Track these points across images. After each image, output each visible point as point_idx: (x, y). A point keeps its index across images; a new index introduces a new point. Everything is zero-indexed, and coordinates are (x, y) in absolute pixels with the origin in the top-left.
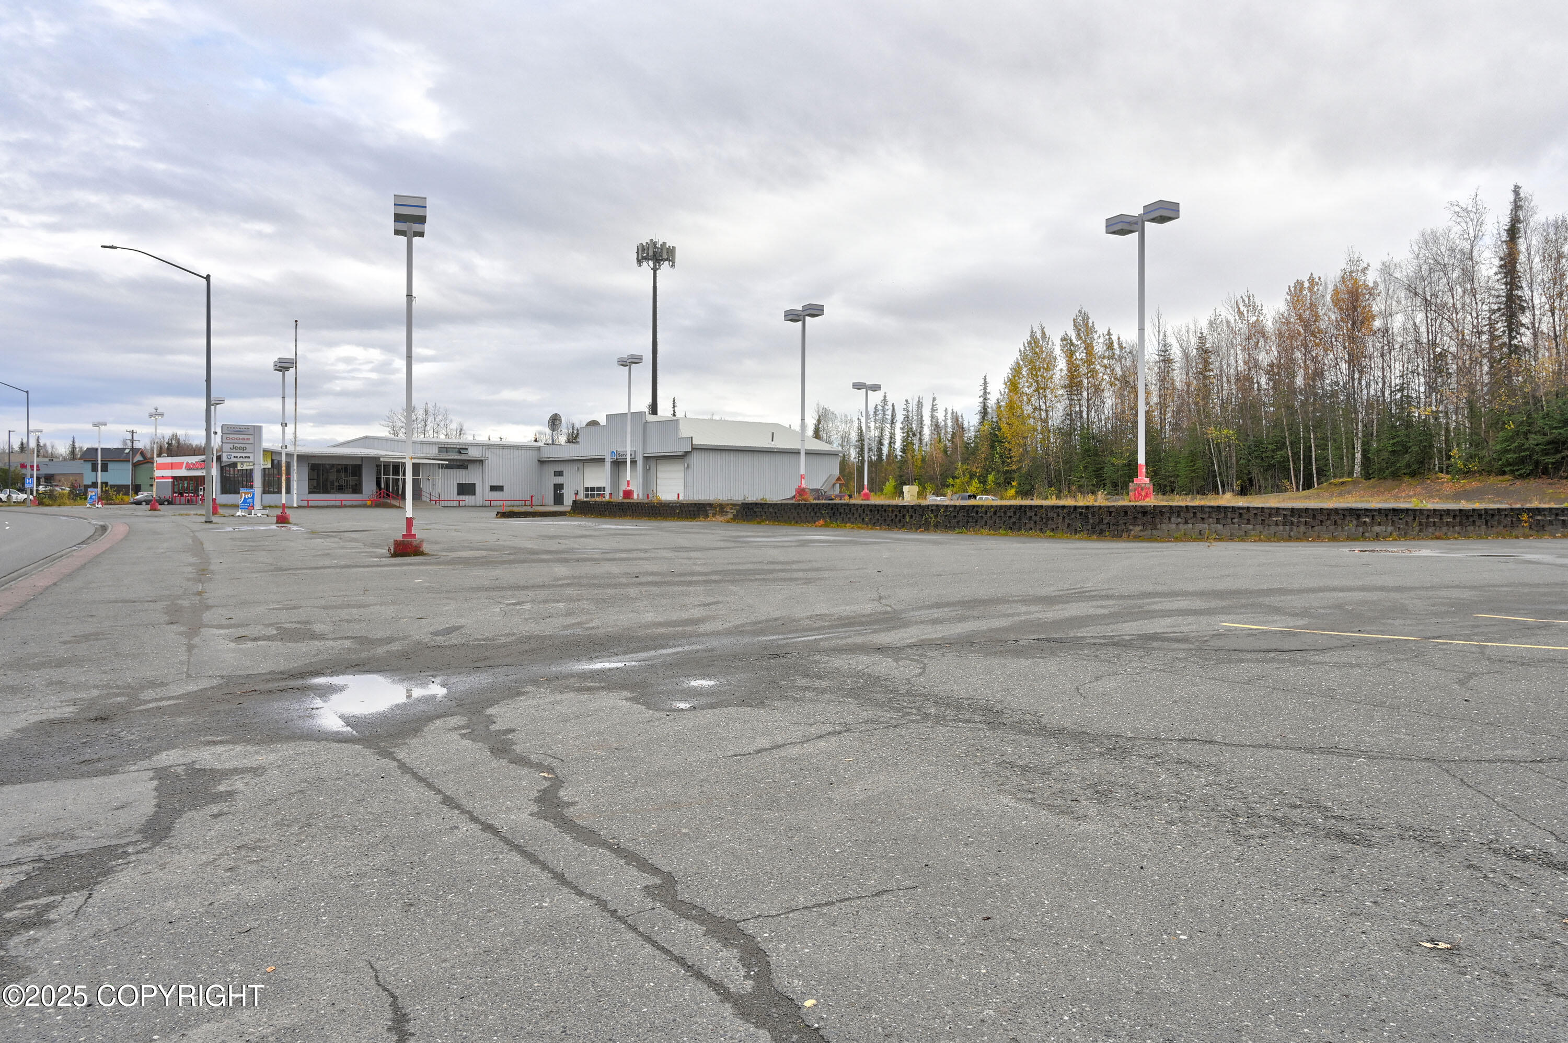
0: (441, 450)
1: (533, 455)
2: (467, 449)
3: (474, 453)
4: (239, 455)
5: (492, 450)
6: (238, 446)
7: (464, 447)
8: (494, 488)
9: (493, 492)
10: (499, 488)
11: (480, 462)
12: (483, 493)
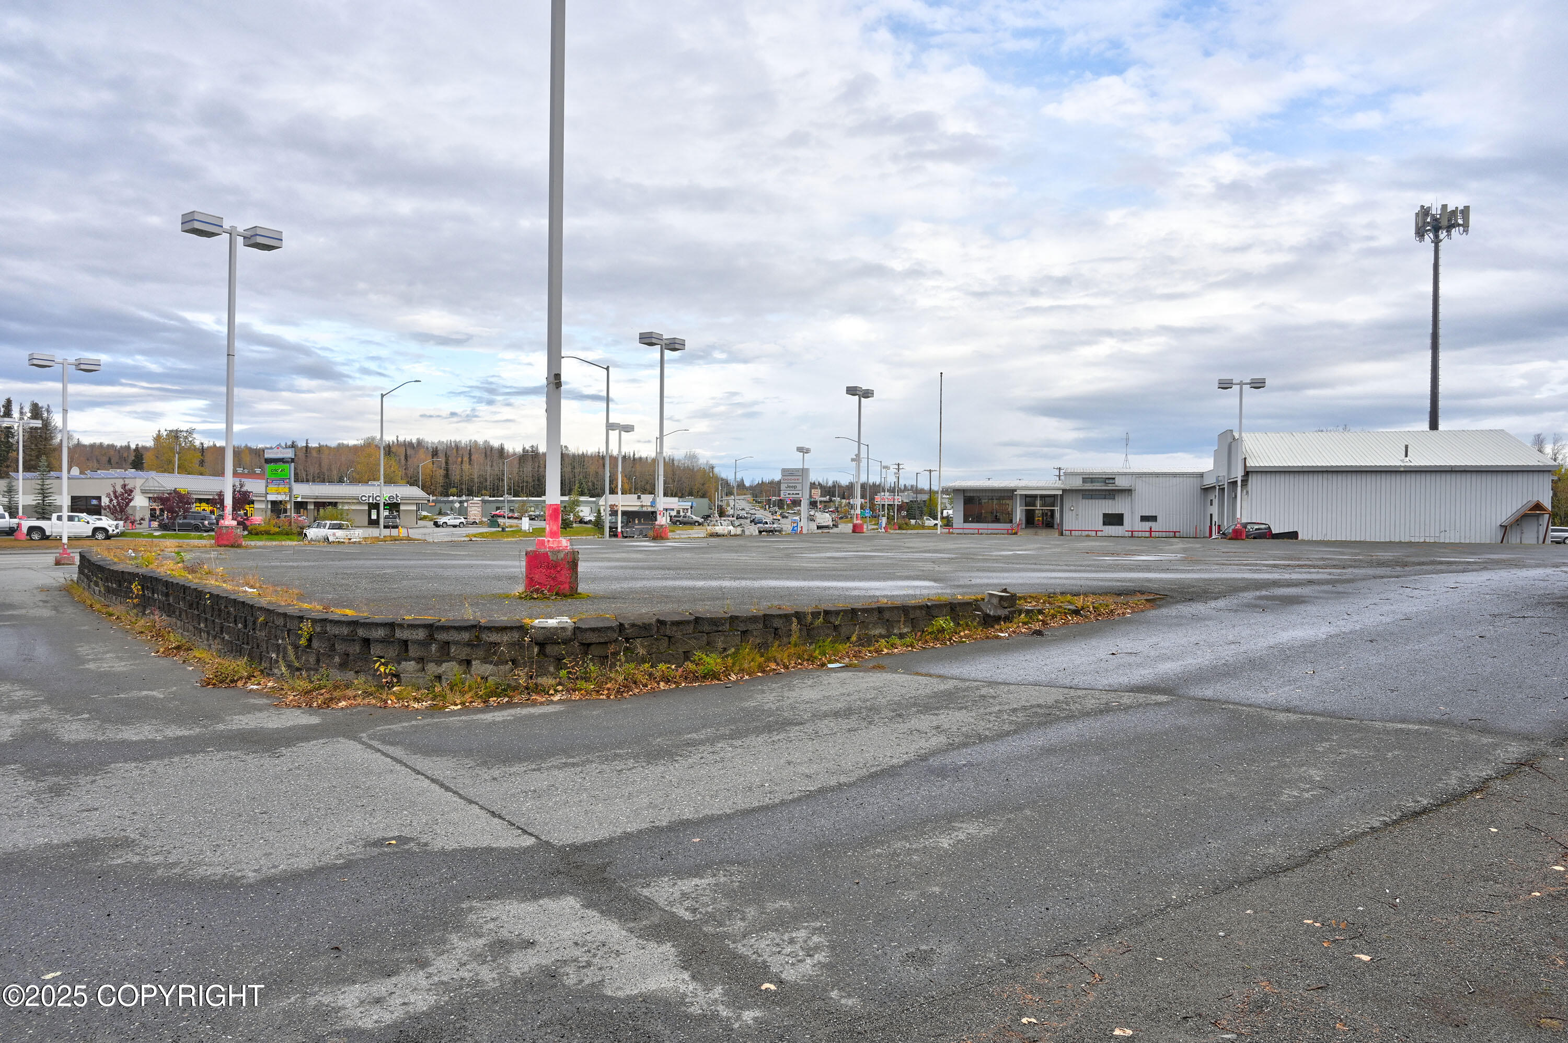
0: (1085, 480)
1: (1196, 482)
2: (1114, 479)
3: (1121, 483)
4: (791, 492)
5: (1144, 479)
6: (791, 485)
7: (1110, 476)
8: (1144, 519)
9: (1144, 523)
10: (1153, 519)
11: (1128, 492)
12: (1132, 522)
